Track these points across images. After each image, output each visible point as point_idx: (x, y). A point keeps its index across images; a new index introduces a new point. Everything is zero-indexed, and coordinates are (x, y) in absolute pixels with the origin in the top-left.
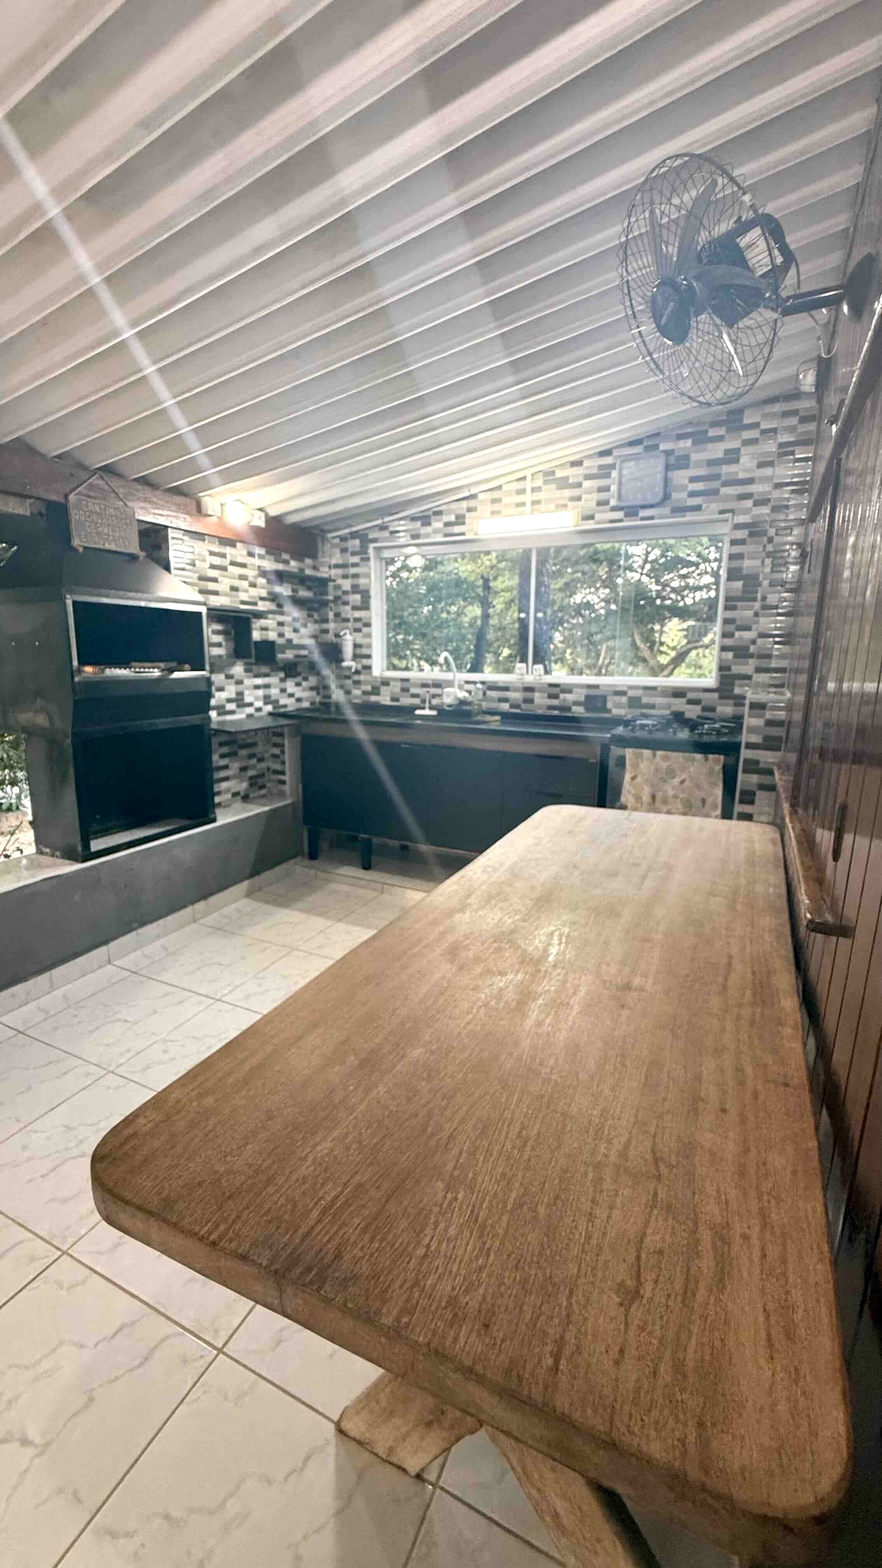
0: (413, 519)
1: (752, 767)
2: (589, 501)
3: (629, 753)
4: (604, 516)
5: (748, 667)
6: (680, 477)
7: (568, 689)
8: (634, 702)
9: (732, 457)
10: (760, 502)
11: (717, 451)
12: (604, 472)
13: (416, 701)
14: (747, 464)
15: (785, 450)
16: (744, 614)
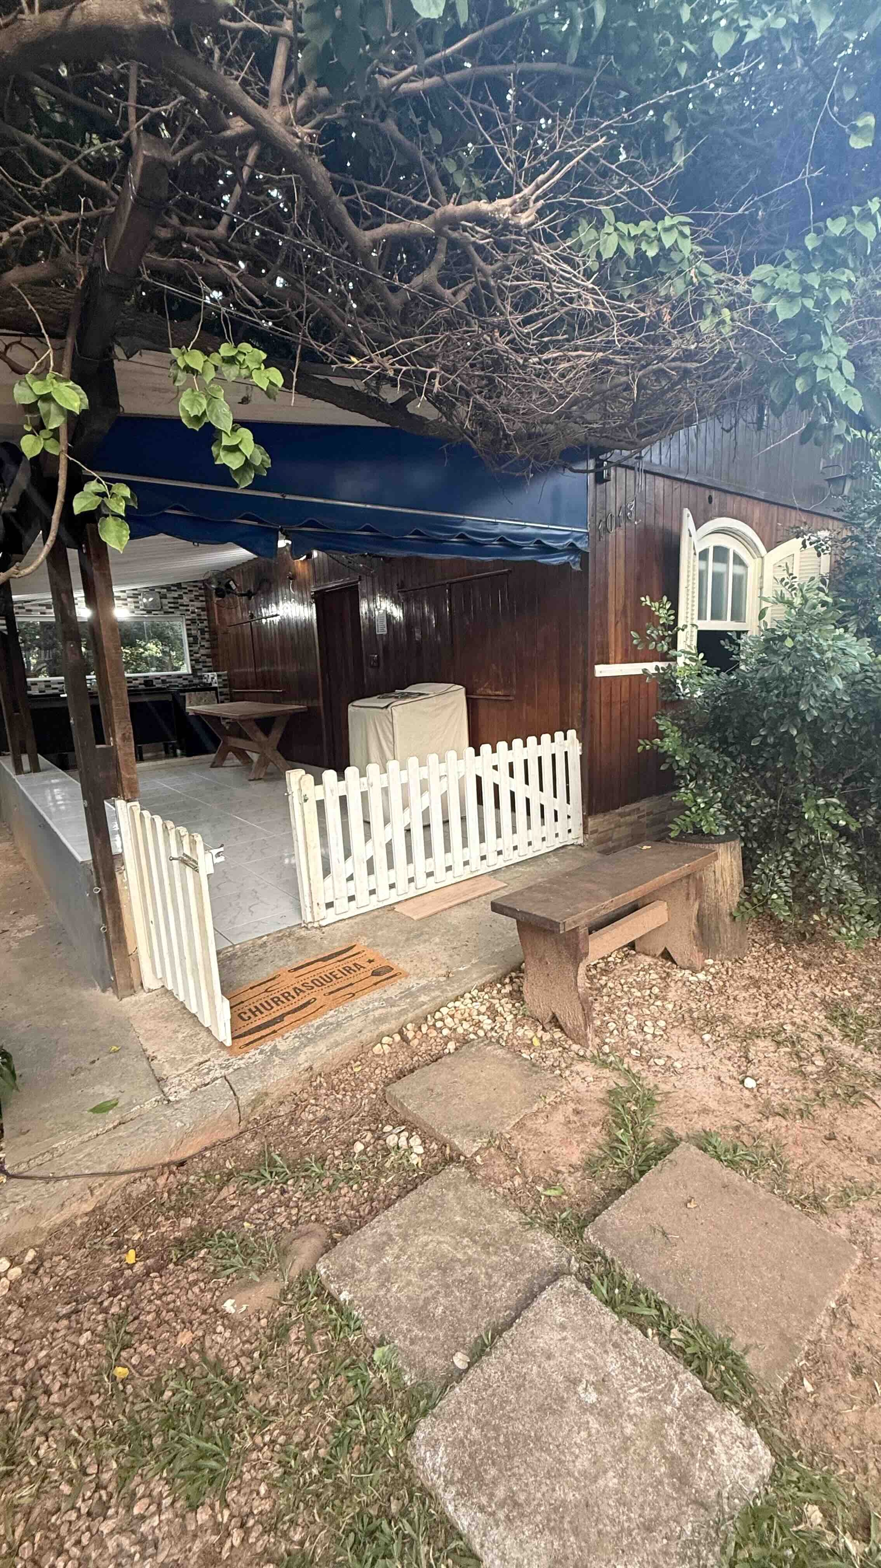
0: (40, 605)
1: (222, 694)
2: (132, 606)
3: (187, 694)
4: (139, 613)
5: (200, 667)
6: (165, 601)
7: (136, 679)
8: (164, 682)
9: (181, 597)
10: (193, 612)
11: (176, 595)
12: (135, 596)
13: (57, 691)
14: (185, 600)
15: (197, 598)
16: (196, 648)
